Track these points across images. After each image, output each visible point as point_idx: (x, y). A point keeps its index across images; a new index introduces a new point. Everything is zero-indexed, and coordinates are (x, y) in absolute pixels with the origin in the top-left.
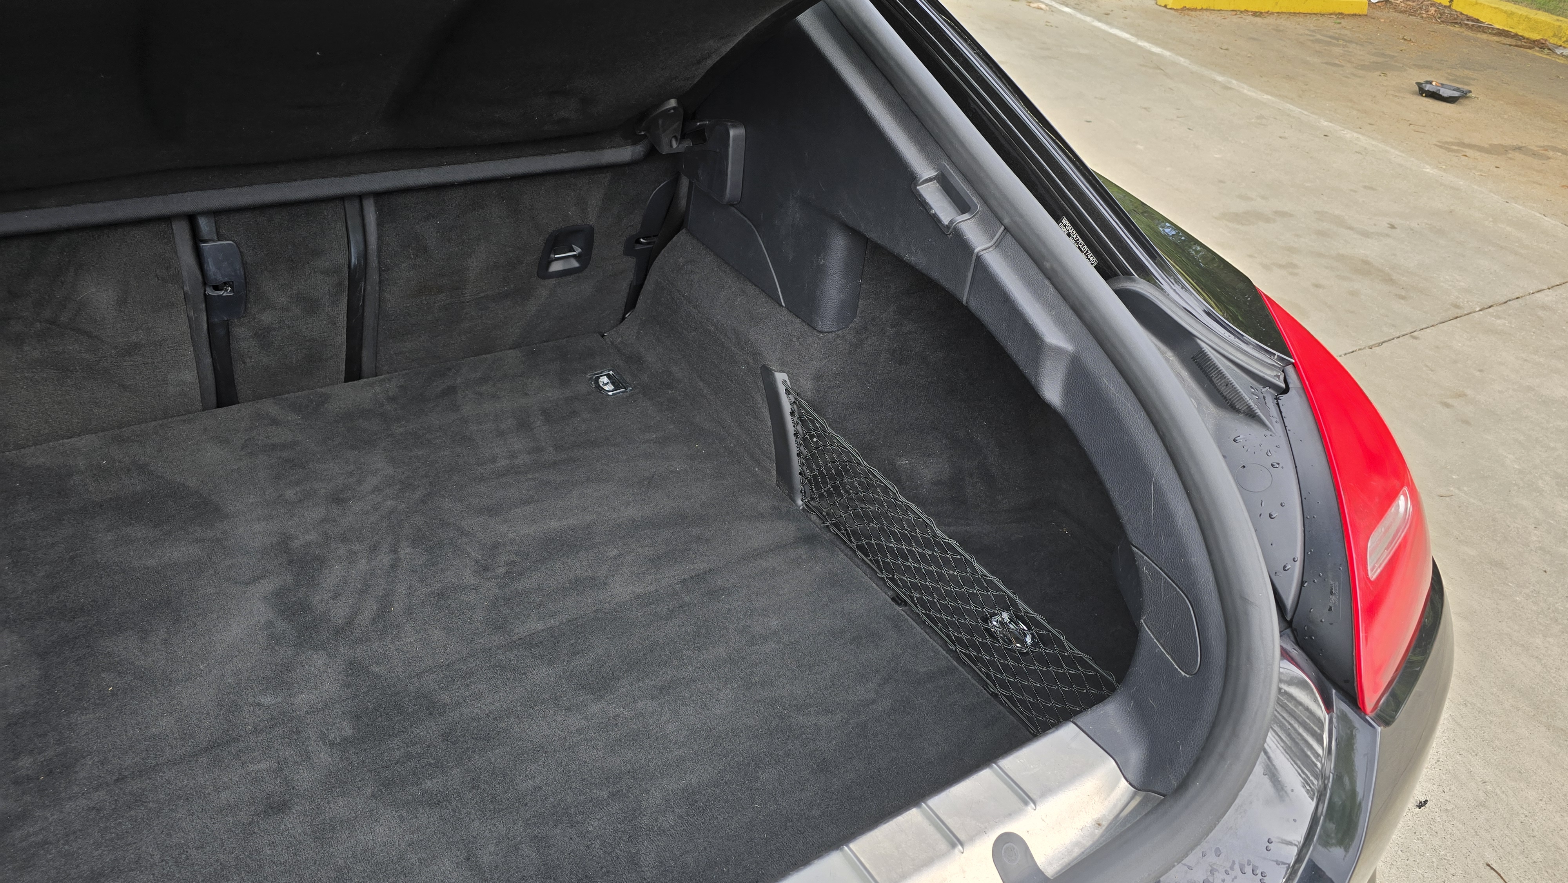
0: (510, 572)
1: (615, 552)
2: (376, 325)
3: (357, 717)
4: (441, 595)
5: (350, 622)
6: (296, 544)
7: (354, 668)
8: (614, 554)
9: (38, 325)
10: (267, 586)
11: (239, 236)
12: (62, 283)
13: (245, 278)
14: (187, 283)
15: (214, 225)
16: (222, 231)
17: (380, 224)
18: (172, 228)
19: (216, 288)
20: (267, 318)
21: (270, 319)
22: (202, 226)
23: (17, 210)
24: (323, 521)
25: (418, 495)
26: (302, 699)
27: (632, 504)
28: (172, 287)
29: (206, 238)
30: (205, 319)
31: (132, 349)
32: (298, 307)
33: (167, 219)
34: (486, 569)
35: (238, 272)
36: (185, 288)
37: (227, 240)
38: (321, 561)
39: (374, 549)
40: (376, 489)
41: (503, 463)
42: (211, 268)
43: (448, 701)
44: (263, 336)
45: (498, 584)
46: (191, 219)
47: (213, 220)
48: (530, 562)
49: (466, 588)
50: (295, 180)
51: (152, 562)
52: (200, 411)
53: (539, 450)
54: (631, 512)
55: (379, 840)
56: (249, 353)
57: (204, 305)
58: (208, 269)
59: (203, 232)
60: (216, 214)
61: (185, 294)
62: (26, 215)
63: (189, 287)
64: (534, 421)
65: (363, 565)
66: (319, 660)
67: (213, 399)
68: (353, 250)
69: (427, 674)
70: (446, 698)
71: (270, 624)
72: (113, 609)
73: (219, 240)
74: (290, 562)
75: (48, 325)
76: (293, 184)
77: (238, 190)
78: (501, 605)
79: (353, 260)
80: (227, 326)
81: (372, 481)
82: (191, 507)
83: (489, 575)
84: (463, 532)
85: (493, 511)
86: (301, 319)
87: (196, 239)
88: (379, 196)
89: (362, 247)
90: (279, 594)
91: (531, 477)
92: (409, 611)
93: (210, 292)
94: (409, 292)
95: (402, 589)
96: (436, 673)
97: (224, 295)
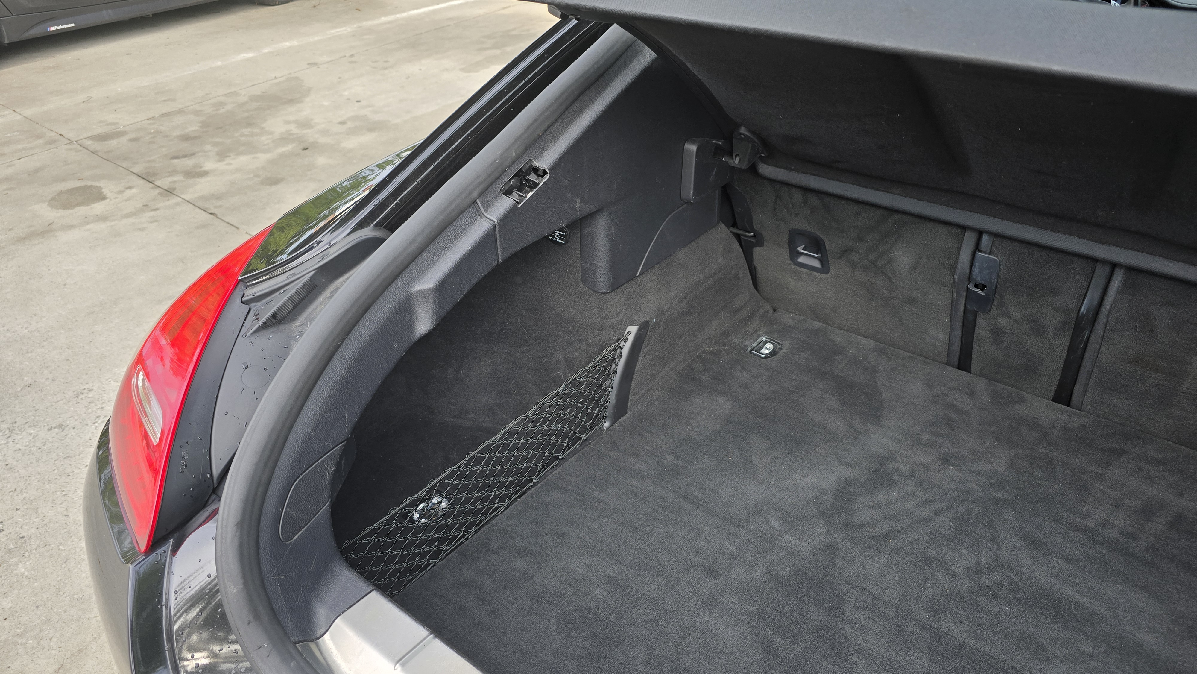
0: (990, 588)
1: (1089, 649)
2: (1091, 370)
3: (797, 573)
4: (927, 560)
5: (860, 527)
6: (891, 465)
7: (830, 550)
8: (1086, 650)
9: (865, 261)
10: (848, 473)
11: (1003, 256)
12: (886, 242)
13: (996, 287)
14: (958, 273)
15: (991, 243)
16: (994, 249)
17: (1120, 292)
18: (965, 235)
19: (976, 286)
20: (1003, 322)
21: (1005, 324)
22: (983, 240)
23: (877, 190)
24: (923, 465)
25: (1000, 495)
26: (789, 539)
27: (1157, 634)
28: (946, 271)
29: (982, 249)
30: (964, 303)
31: (911, 301)
32: (1028, 325)
33: (964, 228)
34: (978, 572)
35: (993, 281)
36: (955, 277)
37: (994, 256)
38: (891, 483)
39: (928, 502)
40: (979, 473)
41: (1090, 523)
42: (976, 270)
43: (848, 614)
44: (997, 333)
45: (971, 587)
46: (980, 233)
47: (992, 239)
48: (1013, 595)
49: (948, 570)
50: (1058, 232)
51: (817, 418)
52: (944, 364)
53: (1134, 537)
54: (1149, 640)
55: (723, 635)
56: (984, 341)
57: (965, 294)
58: (974, 270)
59: (982, 244)
60: (995, 235)
61: (954, 280)
62: (880, 193)
63: (958, 277)
64: (1158, 517)
65: (908, 505)
66: (821, 528)
67: (956, 360)
68: (1085, 301)
69: (859, 590)
70: (849, 611)
71: (824, 492)
72: (776, 426)
73: (990, 254)
74: (876, 471)
75: (870, 264)
76: (1056, 234)
77: (1011, 224)
78: (955, 600)
79: (1082, 309)
80: (975, 315)
81: (983, 466)
82: (869, 407)
83: (975, 577)
84: (994, 539)
85: (1034, 544)
86: (1028, 335)
87: (977, 248)
88: (1130, 269)
89: (1096, 302)
90: (848, 482)
91: (1097, 549)
92: (896, 551)
93: (972, 287)
94: (1125, 357)
95: (912, 536)
96: (864, 595)
97: (978, 292)
